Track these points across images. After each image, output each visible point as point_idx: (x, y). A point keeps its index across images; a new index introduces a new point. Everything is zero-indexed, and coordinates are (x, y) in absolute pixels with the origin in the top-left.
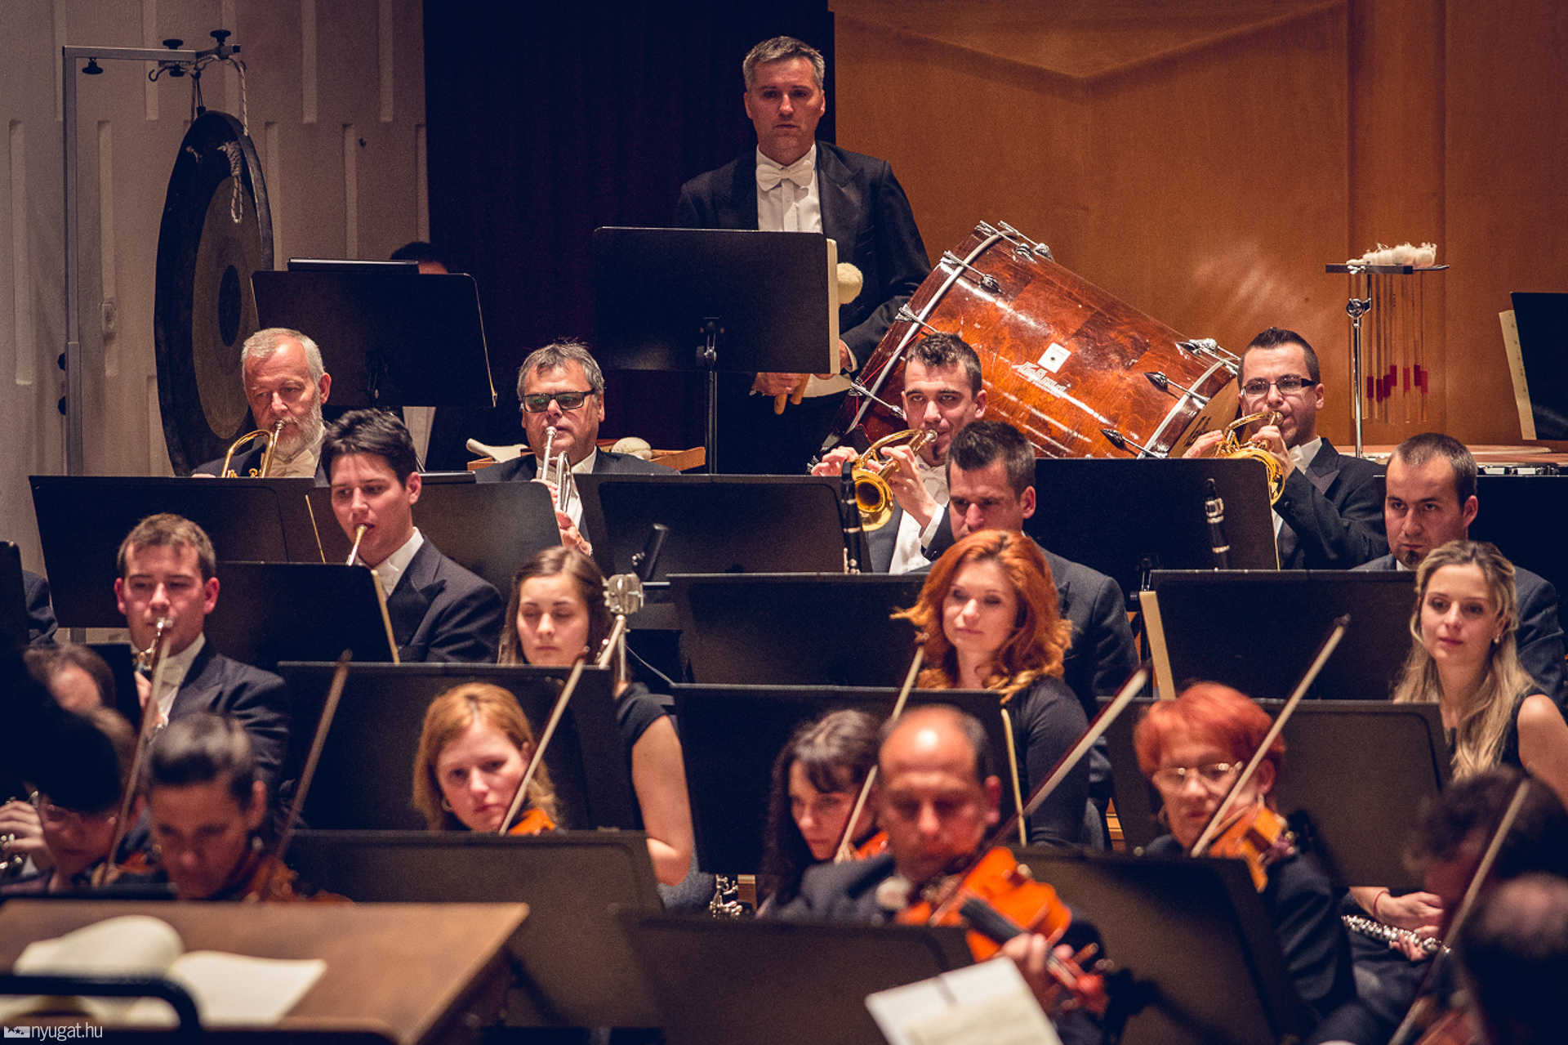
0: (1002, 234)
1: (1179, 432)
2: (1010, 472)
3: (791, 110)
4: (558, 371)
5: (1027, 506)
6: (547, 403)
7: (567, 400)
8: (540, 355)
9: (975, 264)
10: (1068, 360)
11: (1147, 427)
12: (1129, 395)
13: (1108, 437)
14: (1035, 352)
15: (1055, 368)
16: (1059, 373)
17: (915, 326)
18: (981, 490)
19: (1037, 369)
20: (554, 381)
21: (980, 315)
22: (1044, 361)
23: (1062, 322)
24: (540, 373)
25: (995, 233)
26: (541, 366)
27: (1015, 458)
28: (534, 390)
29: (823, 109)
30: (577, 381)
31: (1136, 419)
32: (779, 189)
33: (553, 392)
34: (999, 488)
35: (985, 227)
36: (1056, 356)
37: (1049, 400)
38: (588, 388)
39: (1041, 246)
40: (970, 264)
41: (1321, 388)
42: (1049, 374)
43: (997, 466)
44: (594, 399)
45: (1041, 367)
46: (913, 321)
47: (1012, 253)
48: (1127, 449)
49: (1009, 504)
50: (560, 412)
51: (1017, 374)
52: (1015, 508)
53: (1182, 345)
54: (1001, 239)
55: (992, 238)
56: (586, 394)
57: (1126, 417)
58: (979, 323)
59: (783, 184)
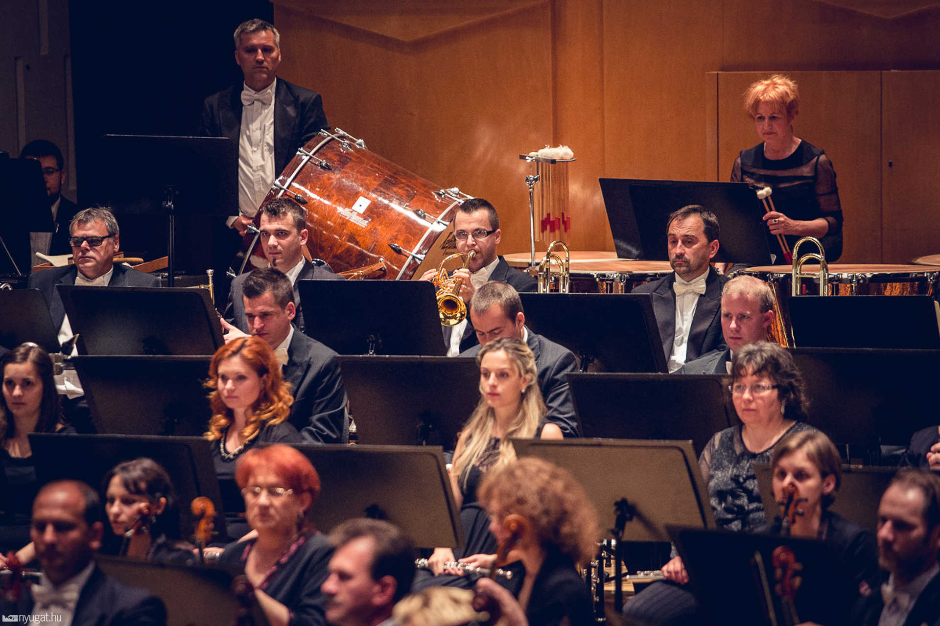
0: (333, 136)
1: (432, 243)
2: (276, 296)
3: (263, 59)
4: (89, 225)
5: (291, 313)
6: (82, 242)
7: (94, 242)
8: (81, 215)
9: (317, 154)
10: (369, 206)
11: (414, 241)
12: (404, 224)
13: (392, 248)
14: (350, 202)
15: (362, 210)
16: (364, 213)
17: (282, 191)
18: (260, 308)
19: (351, 212)
20: (86, 230)
21: (319, 183)
22: (356, 207)
23: (366, 184)
24: (79, 225)
25: (329, 136)
26: (80, 221)
27: (278, 288)
28: (76, 234)
29: (280, 59)
30: (99, 231)
31: (408, 236)
32: (252, 106)
33: (85, 236)
34: (271, 306)
35: (324, 133)
36: (362, 204)
37: (359, 229)
38: (107, 234)
39: (360, 141)
40: (313, 155)
41: (499, 232)
42: (359, 214)
43: (267, 294)
44: (111, 240)
45: (354, 211)
46: (281, 189)
47: (339, 147)
48: (403, 254)
49: (278, 314)
50: (88, 248)
51: (340, 215)
52: (282, 316)
53: (436, 193)
54: (333, 139)
55: (329, 138)
56: (103, 238)
57: (402, 236)
58: (319, 188)
59: (255, 102)
